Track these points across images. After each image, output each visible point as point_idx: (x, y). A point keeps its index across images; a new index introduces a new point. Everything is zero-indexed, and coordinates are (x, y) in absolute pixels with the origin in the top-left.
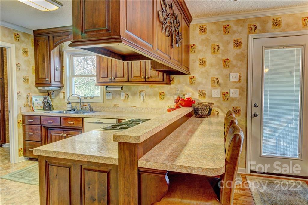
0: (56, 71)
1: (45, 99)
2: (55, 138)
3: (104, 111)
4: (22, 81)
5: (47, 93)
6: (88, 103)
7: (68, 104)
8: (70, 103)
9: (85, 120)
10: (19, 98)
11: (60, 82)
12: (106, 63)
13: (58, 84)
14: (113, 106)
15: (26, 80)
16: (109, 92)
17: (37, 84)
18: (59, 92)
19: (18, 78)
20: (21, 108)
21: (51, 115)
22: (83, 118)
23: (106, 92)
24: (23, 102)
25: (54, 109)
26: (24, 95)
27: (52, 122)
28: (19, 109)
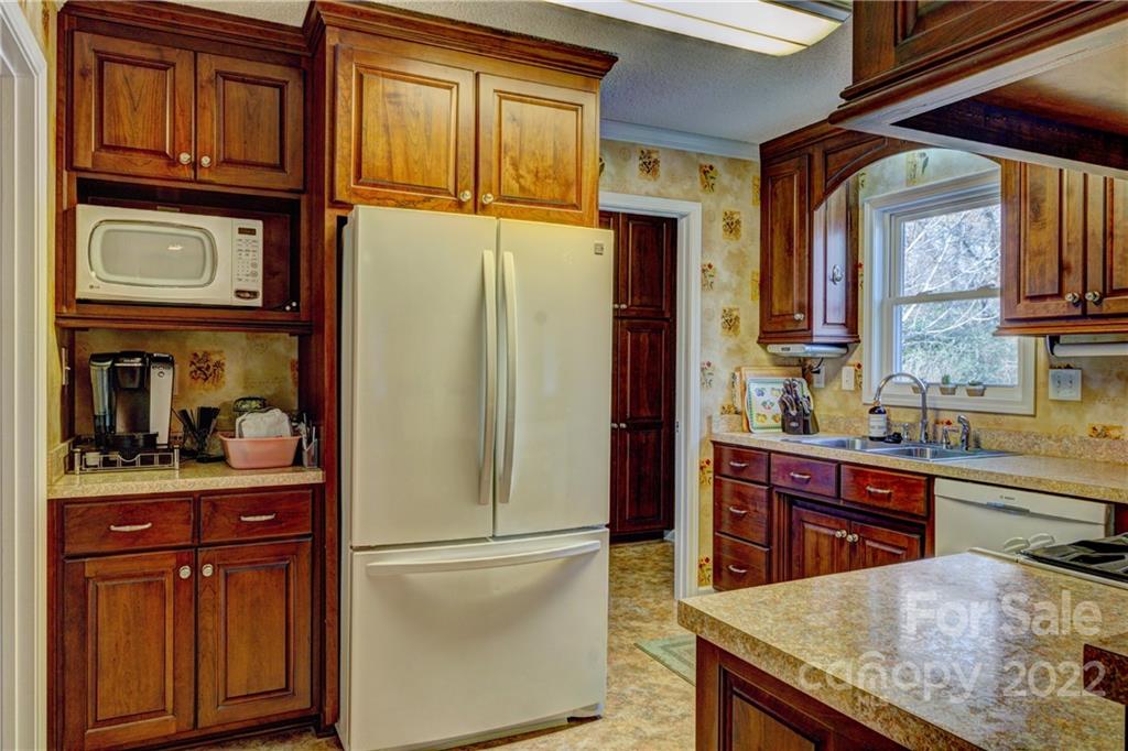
0: (830, 284)
1: (789, 389)
2: (817, 543)
3: (1036, 454)
4: (718, 323)
5: (800, 370)
6: (959, 414)
7: (872, 411)
8: (882, 409)
9: (940, 487)
10: (706, 383)
11: (845, 325)
12: (1052, 228)
13: (838, 333)
14: (1085, 432)
15: (731, 323)
16: (1068, 367)
17: (766, 338)
18: (840, 362)
19: (706, 315)
20: (710, 418)
21: (805, 453)
22: (931, 479)
23: (1052, 367)
24: (719, 396)
25: (818, 431)
26: (723, 375)
27: (808, 480)
28: (705, 421)
